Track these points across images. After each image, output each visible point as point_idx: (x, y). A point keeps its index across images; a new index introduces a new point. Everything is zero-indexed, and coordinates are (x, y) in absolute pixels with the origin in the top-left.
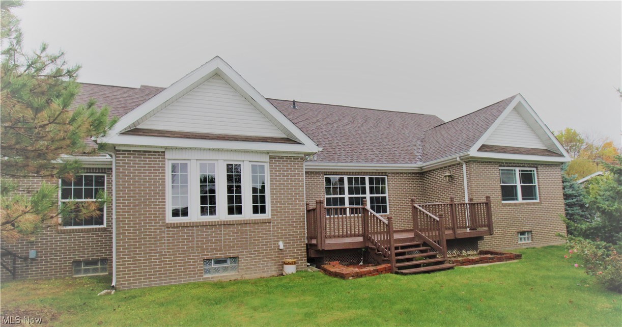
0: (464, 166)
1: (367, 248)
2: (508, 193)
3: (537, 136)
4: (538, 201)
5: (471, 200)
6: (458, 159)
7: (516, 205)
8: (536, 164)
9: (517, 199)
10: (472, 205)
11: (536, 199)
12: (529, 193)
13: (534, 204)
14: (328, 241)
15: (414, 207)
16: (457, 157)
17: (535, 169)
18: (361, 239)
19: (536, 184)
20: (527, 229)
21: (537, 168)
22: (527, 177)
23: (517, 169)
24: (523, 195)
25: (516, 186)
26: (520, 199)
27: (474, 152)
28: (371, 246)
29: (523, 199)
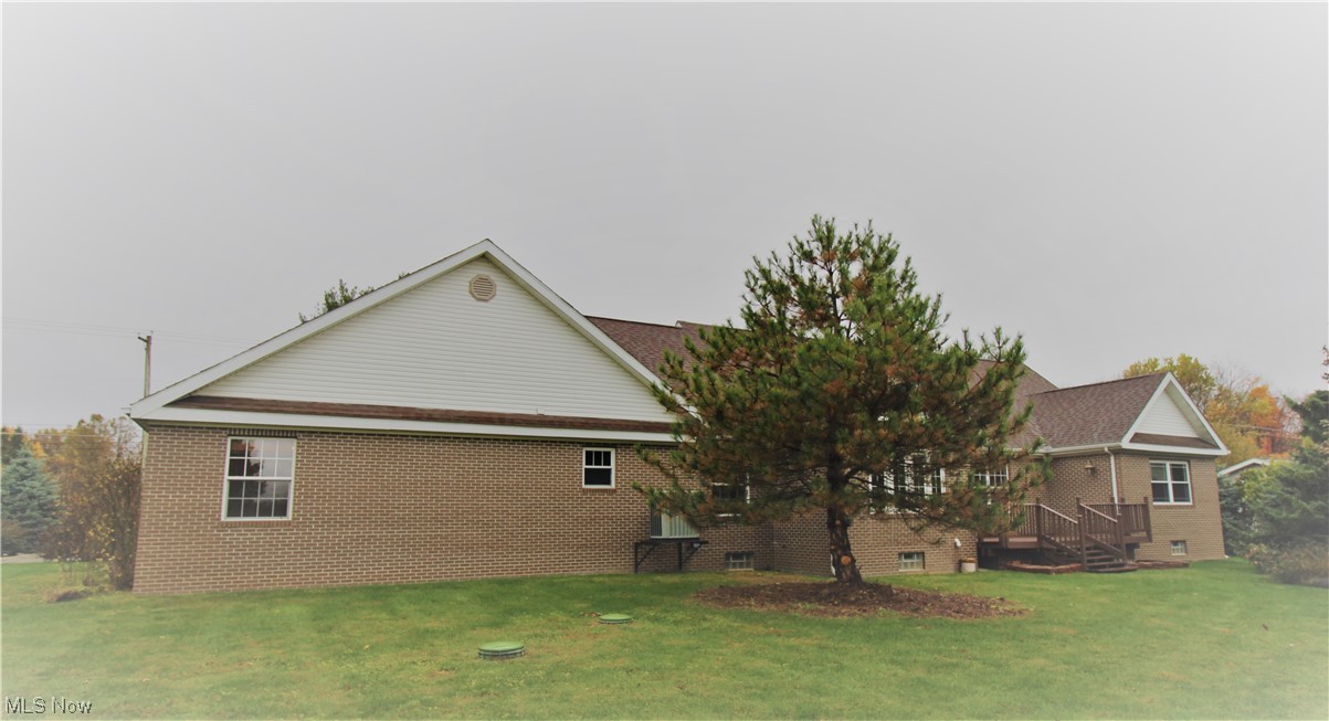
0: (1112, 458)
1: (1042, 549)
2: (1159, 491)
3: (1188, 421)
4: (1190, 503)
5: (1122, 500)
6: (1106, 450)
7: (1168, 507)
8: (1188, 457)
9: (1168, 501)
10: (1124, 507)
11: (1188, 501)
12: (1181, 493)
13: (1187, 506)
14: (1011, 540)
15: (1081, 507)
16: (1105, 446)
17: (1186, 463)
18: (1035, 540)
19: (1188, 482)
20: (1179, 538)
21: (1189, 462)
22: (1178, 473)
23: (1168, 465)
24: (1175, 496)
25: (1166, 485)
26: (1172, 502)
27: (1126, 443)
28: (1046, 545)
29: (1175, 500)
